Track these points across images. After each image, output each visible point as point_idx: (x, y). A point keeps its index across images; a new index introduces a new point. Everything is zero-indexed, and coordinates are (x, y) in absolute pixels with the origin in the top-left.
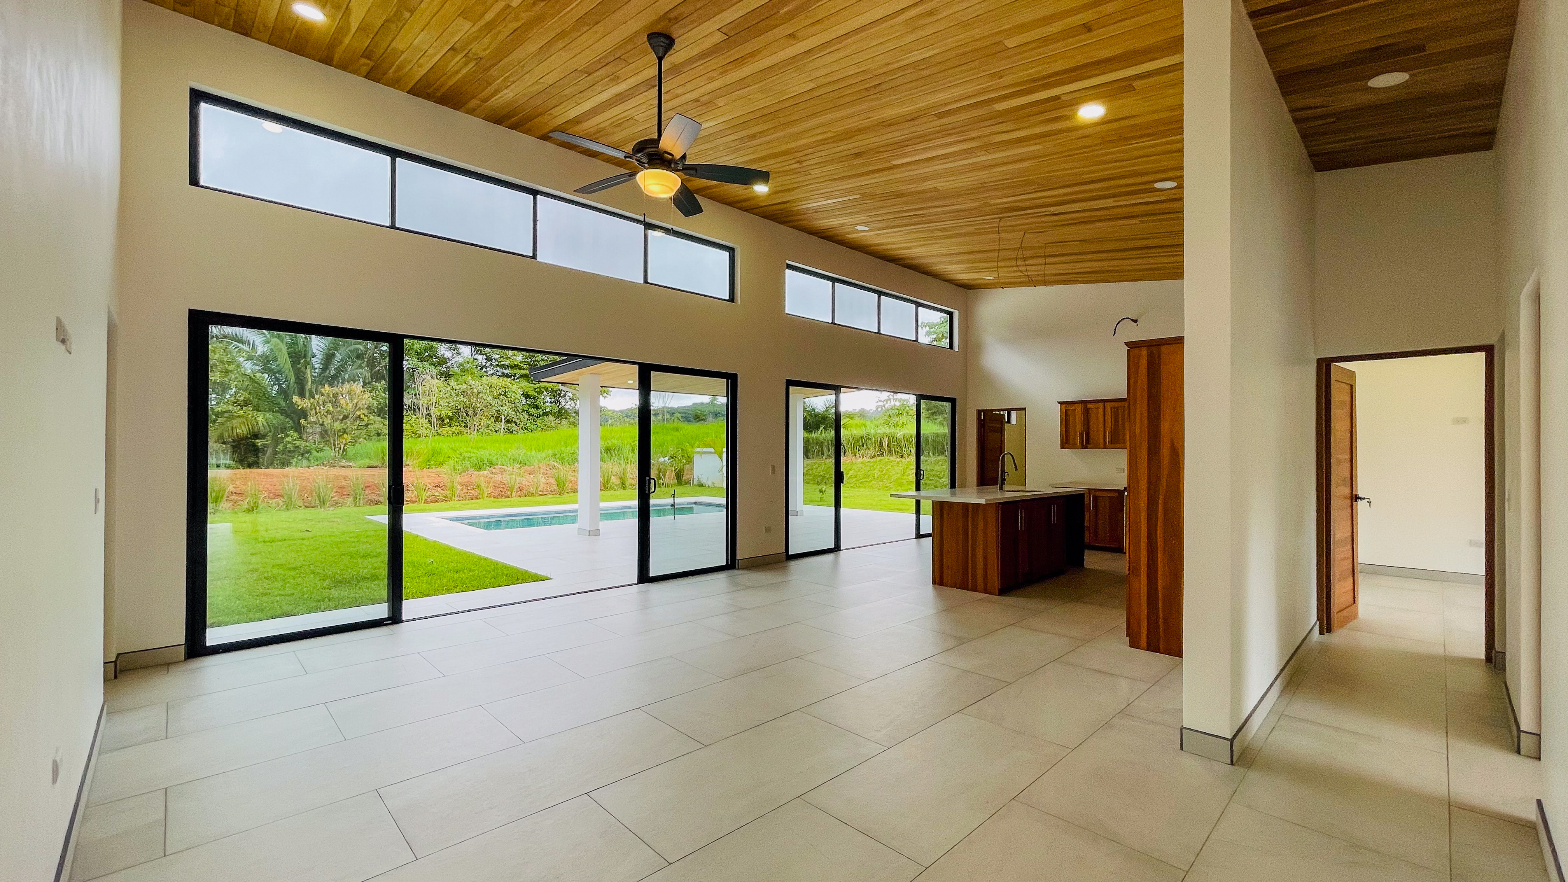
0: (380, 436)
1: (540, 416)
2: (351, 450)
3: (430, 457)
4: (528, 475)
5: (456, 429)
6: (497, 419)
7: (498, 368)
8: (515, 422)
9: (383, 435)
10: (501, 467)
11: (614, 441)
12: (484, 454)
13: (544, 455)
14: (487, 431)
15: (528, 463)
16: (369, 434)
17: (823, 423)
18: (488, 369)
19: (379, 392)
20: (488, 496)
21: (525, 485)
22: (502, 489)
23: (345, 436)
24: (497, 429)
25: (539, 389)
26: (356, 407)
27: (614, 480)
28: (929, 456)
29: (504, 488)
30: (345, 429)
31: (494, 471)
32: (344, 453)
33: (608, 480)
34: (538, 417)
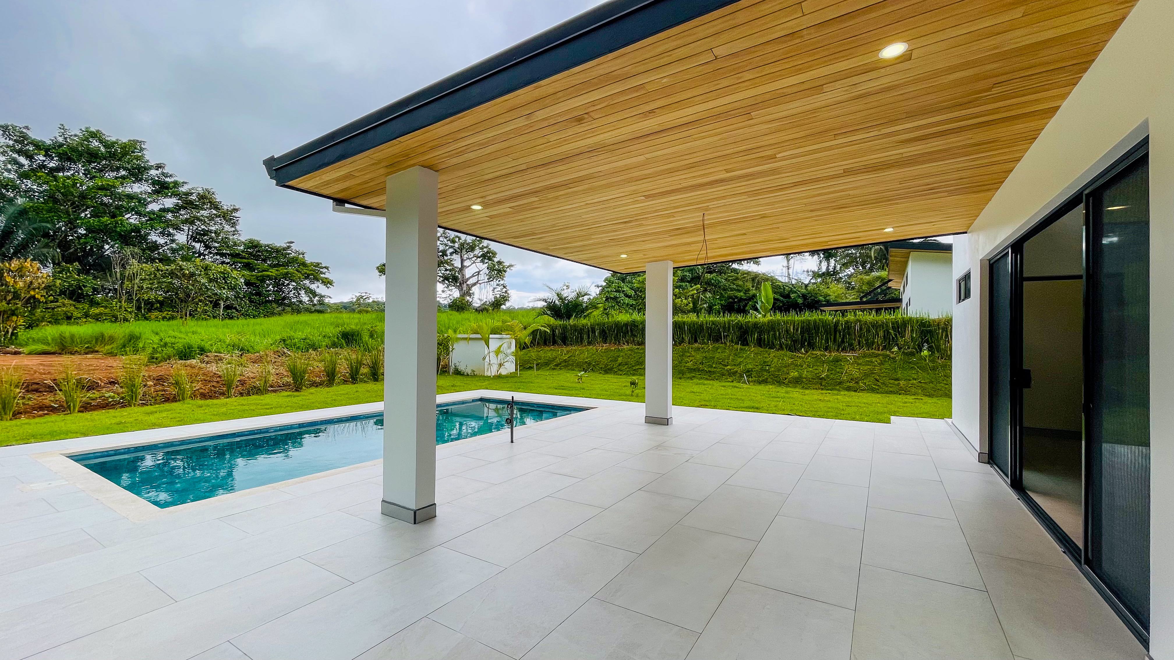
0: (71, 319)
1: (263, 303)
2: (23, 335)
3: (126, 342)
4: (252, 364)
5: (167, 314)
6: (216, 305)
7: (218, 257)
8: (235, 308)
9: (75, 319)
10: (216, 354)
11: (352, 326)
12: (195, 340)
13: (270, 341)
14: (204, 317)
15: (251, 350)
16: (55, 317)
17: (575, 312)
18: (207, 257)
19: (70, 273)
20: (193, 396)
21: (248, 377)
22: (214, 384)
23: (14, 318)
24: (215, 315)
25: (261, 278)
26: (29, 287)
27: (364, 370)
28: (704, 343)
29: (218, 382)
30: (13, 311)
31: (206, 359)
32: (14, 338)
33: (357, 371)
34: (259, 304)
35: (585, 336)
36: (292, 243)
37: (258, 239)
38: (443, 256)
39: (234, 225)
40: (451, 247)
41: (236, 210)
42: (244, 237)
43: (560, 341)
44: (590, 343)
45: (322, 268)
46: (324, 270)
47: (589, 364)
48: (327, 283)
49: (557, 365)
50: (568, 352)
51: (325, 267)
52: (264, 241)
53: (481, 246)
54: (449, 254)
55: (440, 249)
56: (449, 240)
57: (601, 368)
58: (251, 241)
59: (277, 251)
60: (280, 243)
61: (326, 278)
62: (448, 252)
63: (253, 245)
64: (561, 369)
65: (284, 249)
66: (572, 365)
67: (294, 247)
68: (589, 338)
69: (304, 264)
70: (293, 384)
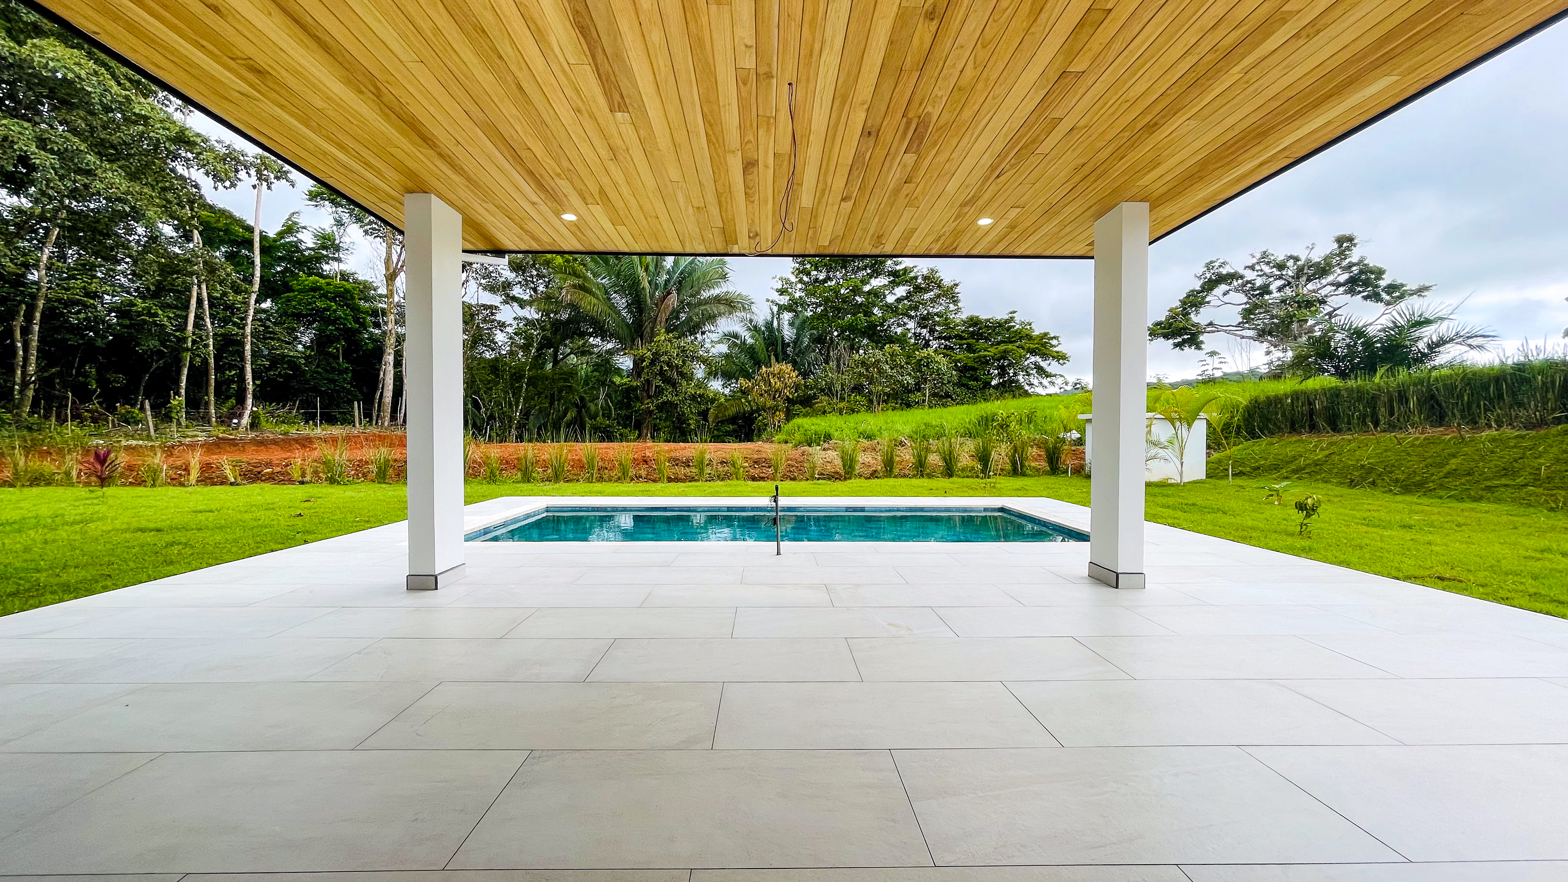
23: (778, 413)
30: (777, 407)
35: (1383, 411)
36: (1015, 312)
37: (977, 314)
38: (1261, 295)
39: (955, 302)
40: (1280, 277)
41: (957, 285)
42: (964, 316)
43: (1321, 423)
44: (1392, 427)
45: (1052, 338)
46: (1054, 342)
47: (1370, 470)
48: (1061, 358)
49: (1295, 471)
50: (1331, 444)
51: (1054, 338)
52: (983, 317)
53: (1345, 263)
54: (1274, 291)
55: (1258, 285)
56: (1274, 267)
57: (1397, 480)
58: (971, 319)
59: (1000, 325)
60: (1001, 315)
61: (1057, 352)
62: (1273, 287)
63: (974, 322)
64: (1300, 479)
65: (1006, 322)
66: (1330, 472)
67: (1018, 318)
68: (1392, 414)
69: (1029, 337)
70: (842, 472)
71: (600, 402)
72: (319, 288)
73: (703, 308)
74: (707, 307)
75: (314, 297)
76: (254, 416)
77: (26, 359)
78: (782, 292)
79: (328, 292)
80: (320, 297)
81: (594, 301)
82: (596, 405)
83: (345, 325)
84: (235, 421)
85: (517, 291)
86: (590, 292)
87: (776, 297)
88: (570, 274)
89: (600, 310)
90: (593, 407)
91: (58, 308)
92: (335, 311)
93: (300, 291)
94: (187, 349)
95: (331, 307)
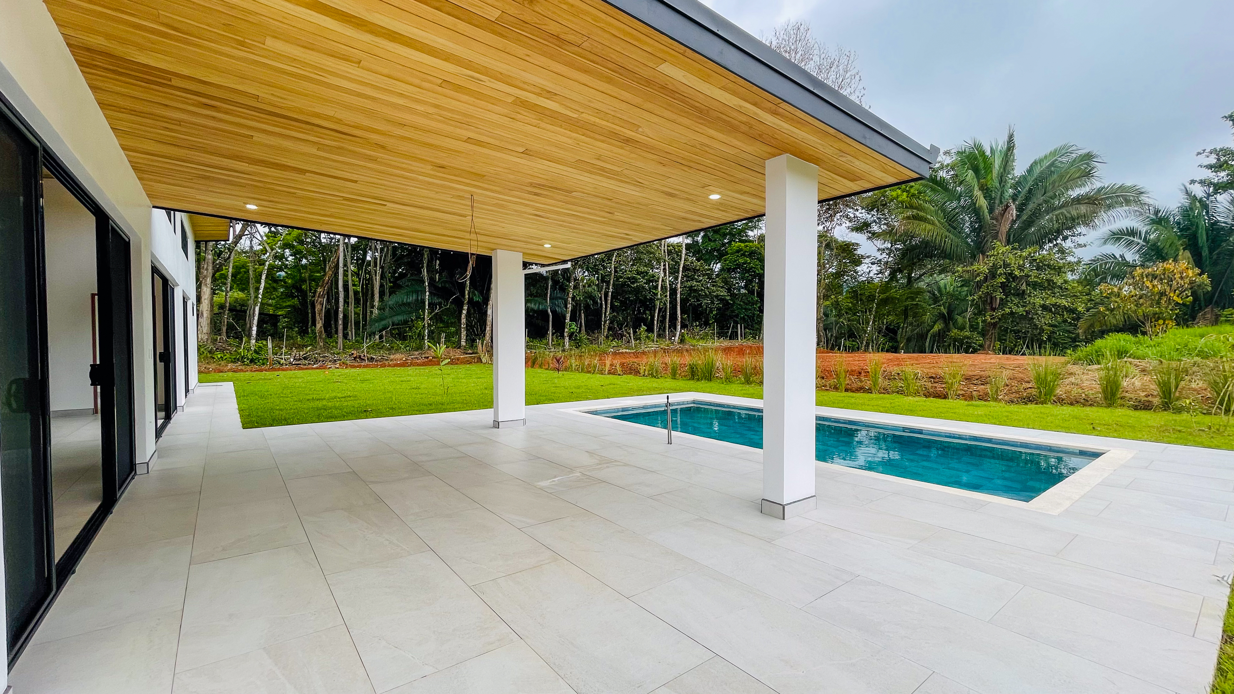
23: (1162, 322)
30: (1158, 315)
70: (1156, 401)
71: (968, 315)
72: (741, 250)
73: (1057, 212)
74: (1063, 210)
75: (738, 256)
76: (682, 335)
77: (606, 309)
78: (1217, 167)
79: (746, 252)
80: (741, 256)
81: (929, 227)
82: (964, 317)
83: (754, 272)
84: (673, 338)
85: (875, 228)
86: (925, 220)
87: (1209, 174)
88: (906, 207)
89: (935, 234)
90: (960, 319)
91: (627, 282)
92: (750, 263)
93: (732, 254)
94: (658, 299)
95: (747, 260)
